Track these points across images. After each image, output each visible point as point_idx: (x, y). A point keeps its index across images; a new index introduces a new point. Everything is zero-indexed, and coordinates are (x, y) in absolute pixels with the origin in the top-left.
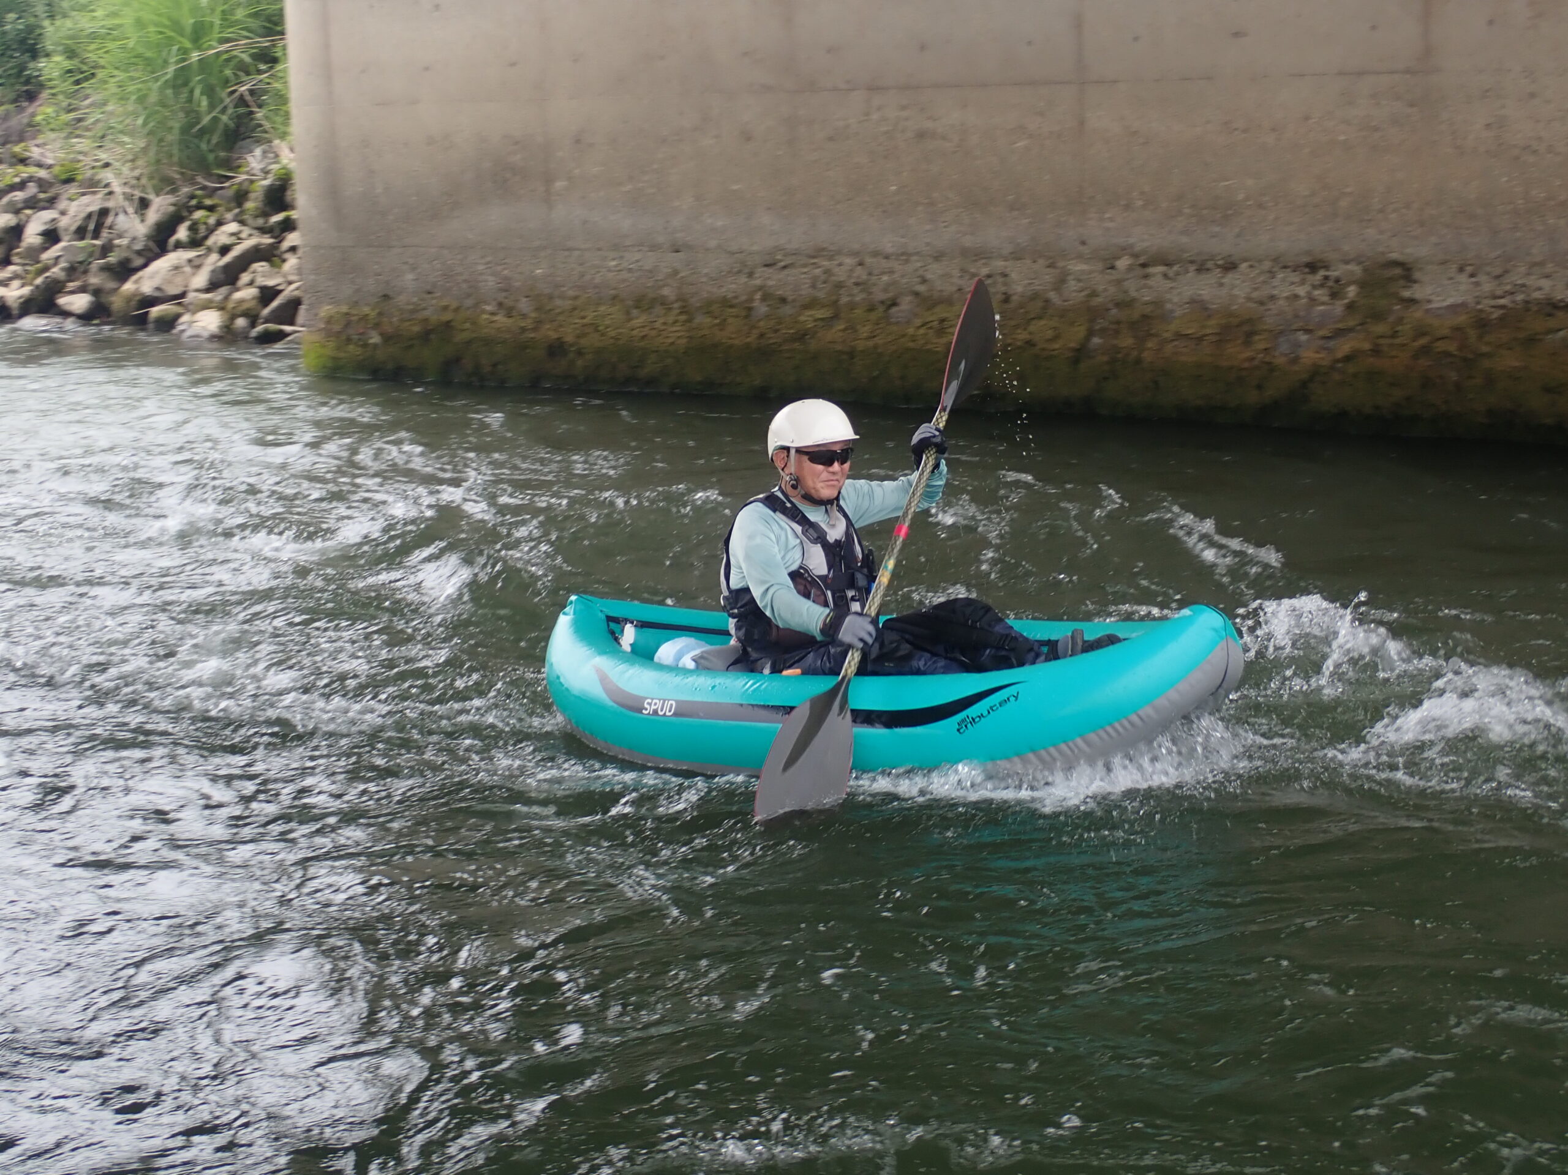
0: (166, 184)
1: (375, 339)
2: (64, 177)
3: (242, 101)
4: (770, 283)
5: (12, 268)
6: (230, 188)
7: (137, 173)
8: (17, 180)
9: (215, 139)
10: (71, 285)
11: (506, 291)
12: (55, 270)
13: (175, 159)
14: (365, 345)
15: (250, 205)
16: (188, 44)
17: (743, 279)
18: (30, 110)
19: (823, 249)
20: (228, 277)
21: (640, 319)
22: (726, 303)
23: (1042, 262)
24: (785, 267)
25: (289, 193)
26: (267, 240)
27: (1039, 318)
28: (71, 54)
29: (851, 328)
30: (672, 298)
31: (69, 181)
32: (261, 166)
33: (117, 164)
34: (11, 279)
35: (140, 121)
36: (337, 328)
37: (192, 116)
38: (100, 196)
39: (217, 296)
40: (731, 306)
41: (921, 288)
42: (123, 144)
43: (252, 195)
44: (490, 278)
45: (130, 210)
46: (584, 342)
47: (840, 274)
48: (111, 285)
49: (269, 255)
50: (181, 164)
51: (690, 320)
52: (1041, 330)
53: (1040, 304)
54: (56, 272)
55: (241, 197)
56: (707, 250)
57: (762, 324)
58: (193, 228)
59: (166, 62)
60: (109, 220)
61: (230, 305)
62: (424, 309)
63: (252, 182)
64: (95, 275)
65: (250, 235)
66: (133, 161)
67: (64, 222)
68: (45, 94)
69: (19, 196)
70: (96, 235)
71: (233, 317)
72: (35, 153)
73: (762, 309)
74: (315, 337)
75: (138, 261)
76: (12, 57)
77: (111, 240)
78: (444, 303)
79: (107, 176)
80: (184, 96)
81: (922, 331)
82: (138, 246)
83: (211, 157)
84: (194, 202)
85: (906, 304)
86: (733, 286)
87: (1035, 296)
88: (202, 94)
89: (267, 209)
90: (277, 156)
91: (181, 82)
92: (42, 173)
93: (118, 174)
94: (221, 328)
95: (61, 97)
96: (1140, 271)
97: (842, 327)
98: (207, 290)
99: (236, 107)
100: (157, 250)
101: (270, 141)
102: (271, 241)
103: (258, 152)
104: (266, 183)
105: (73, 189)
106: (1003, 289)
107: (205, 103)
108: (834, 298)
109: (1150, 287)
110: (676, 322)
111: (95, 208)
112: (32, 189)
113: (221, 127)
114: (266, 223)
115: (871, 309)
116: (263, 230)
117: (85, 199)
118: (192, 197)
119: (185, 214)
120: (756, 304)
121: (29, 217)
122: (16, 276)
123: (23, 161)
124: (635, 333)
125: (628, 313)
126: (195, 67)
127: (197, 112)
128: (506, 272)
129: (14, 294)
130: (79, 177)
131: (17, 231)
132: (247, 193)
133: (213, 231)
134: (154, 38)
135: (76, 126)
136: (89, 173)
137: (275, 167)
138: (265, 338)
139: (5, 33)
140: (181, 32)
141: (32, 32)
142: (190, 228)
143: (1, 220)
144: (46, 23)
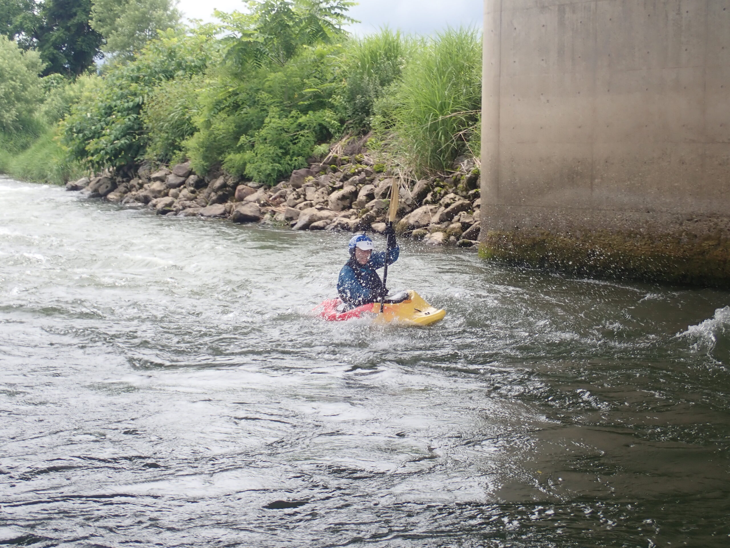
0: (423, 175)
1: (511, 246)
2: (378, 170)
3: (460, 138)
5: (352, 210)
6: (452, 178)
7: (410, 169)
8: (356, 171)
9: (447, 155)
10: (378, 219)
12: (371, 211)
13: (428, 164)
14: (506, 249)
15: (460, 185)
16: (438, 113)
17: (677, 226)
18: (364, 139)
20: (448, 218)
25: (478, 181)
26: (467, 202)
28: (385, 115)
31: (380, 172)
32: (467, 168)
33: (402, 165)
34: (351, 215)
35: (415, 146)
36: (494, 240)
37: (437, 145)
39: (443, 226)
42: (405, 156)
43: (462, 181)
45: (407, 186)
48: (397, 219)
49: (467, 209)
50: (431, 166)
54: (371, 213)
55: (456, 182)
56: (662, 212)
58: (434, 195)
59: (427, 120)
63: (462, 175)
65: (459, 199)
66: (409, 164)
67: (377, 190)
68: (372, 132)
69: (357, 178)
71: (449, 236)
72: (365, 158)
74: (484, 245)
75: (408, 209)
76: (358, 115)
79: (397, 170)
80: (434, 135)
82: (409, 203)
83: (444, 164)
84: (435, 183)
88: (442, 134)
89: (468, 187)
90: (474, 163)
91: (434, 128)
92: (368, 168)
93: (402, 170)
94: (443, 240)
95: (378, 134)
98: (438, 223)
99: (457, 141)
100: (417, 204)
101: (471, 157)
102: (469, 202)
103: (466, 162)
104: (468, 176)
105: (381, 176)
107: (443, 138)
110: (646, 244)
112: (363, 175)
113: (450, 149)
114: (467, 194)
116: (465, 197)
117: (386, 181)
118: (435, 181)
119: (431, 189)
121: (361, 188)
122: (354, 214)
123: (360, 162)
124: (627, 248)
126: (440, 123)
127: (440, 143)
128: (571, 219)
129: (353, 221)
130: (384, 170)
131: (355, 194)
132: (460, 180)
133: (443, 197)
134: (423, 109)
135: (385, 148)
136: (389, 169)
137: (472, 169)
138: (464, 244)
139: (355, 104)
140: (435, 107)
141: (367, 104)
142: (432, 195)
143: (348, 189)
144: (375, 100)
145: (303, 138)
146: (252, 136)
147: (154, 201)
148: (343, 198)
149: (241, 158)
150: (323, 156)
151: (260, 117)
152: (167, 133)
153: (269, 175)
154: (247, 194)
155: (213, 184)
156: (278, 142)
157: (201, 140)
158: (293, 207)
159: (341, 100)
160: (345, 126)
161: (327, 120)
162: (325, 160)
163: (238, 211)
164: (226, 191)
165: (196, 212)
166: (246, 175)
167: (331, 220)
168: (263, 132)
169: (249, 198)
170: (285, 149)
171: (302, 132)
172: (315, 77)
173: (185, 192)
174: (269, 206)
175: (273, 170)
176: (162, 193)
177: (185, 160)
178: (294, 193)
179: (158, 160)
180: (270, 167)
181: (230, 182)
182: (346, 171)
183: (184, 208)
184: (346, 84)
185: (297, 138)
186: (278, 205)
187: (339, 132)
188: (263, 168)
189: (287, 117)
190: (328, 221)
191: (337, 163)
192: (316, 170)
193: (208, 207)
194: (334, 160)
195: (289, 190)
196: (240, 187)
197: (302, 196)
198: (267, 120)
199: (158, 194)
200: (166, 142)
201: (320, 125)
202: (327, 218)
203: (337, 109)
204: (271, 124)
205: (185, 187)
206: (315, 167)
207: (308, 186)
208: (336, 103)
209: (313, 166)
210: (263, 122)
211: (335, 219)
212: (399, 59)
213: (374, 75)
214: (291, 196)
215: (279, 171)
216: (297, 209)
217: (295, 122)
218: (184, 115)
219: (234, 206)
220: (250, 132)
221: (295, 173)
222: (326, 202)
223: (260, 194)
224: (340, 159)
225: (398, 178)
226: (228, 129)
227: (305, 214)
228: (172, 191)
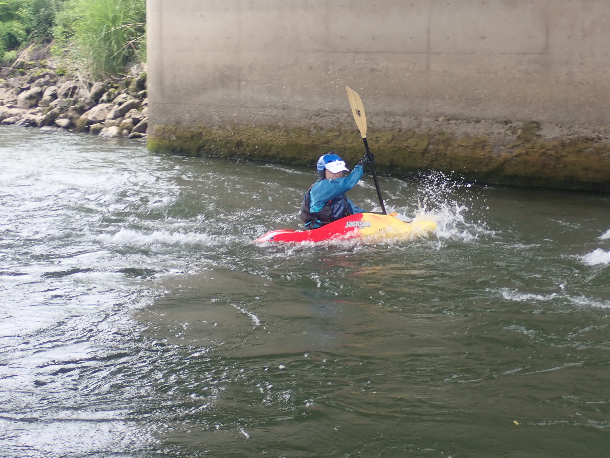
0: (99, 78)
1: (174, 138)
2: (60, 73)
3: (130, 47)
4: (317, 122)
5: (38, 108)
6: (124, 80)
7: (88, 73)
8: (42, 74)
9: (119, 62)
10: (61, 115)
11: (222, 122)
12: (55, 109)
13: (103, 69)
14: (170, 140)
15: (131, 87)
16: (110, 24)
17: (307, 120)
18: (48, 47)
19: (336, 110)
20: (121, 114)
21: (270, 134)
22: (301, 129)
23: (413, 117)
24: (323, 116)
25: (145, 83)
26: (137, 101)
27: (411, 138)
28: (65, 26)
29: (345, 139)
30: (282, 126)
31: (62, 75)
32: (136, 72)
33: (81, 69)
34: (38, 112)
35: (91, 53)
36: (160, 133)
37: (111, 52)
38: (74, 81)
39: (117, 121)
40: (303, 130)
42: (83, 62)
43: (132, 83)
44: (217, 117)
45: (85, 87)
46: (249, 141)
47: (342, 120)
48: (76, 116)
49: (137, 106)
50: (105, 70)
51: (288, 134)
52: (412, 142)
53: (412, 133)
55: (128, 84)
56: (295, 109)
57: (313, 137)
58: (109, 95)
59: (100, 32)
60: (77, 91)
61: (121, 125)
62: (192, 127)
63: (132, 78)
64: (70, 112)
65: (131, 99)
66: (87, 68)
67: (59, 91)
68: (54, 41)
69: (42, 80)
70: (72, 96)
71: (122, 130)
72: (49, 64)
73: (314, 131)
74: (152, 137)
75: (87, 107)
76: (41, 26)
77: (77, 99)
78: (199, 125)
79: (77, 74)
80: (108, 44)
82: (88, 101)
83: (117, 68)
84: (110, 85)
86: (303, 123)
87: (410, 130)
88: (115, 44)
89: (138, 89)
90: (142, 69)
91: (107, 39)
92: (52, 72)
93: (81, 73)
94: (117, 133)
95: (60, 42)
96: (447, 122)
97: (342, 139)
98: (113, 119)
99: (128, 49)
100: (95, 103)
101: (140, 63)
102: (138, 101)
103: (135, 67)
104: (138, 79)
105: (63, 78)
106: (399, 127)
107: (116, 47)
108: (340, 128)
109: (450, 128)
110: (283, 135)
111: (72, 86)
112: (47, 78)
113: (122, 56)
114: (137, 94)
115: (352, 133)
116: (135, 97)
117: (68, 82)
118: (109, 83)
119: (106, 89)
120: (312, 129)
121: (46, 89)
122: (40, 111)
123: (44, 67)
124: (268, 138)
125: (266, 131)
126: (113, 33)
127: (113, 51)
128: (222, 115)
129: (39, 117)
130: (66, 74)
131: (41, 94)
132: (130, 82)
133: (116, 97)
134: (98, 21)
135: (65, 55)
136: (70, 72)
137: (141, 73)
138: (134, 137)
139: (39, 16)
140: (108, 19)
141: (50, 16)
142: (108, 95)
143: (34, 89)
144: (56, 13)
148: (31, 97)
150: (12, 61)
159: (27, 13)
160: (30, 35)
161: (15, 30)
162: (14, 64)
167: (20, 116)
182: (32, 75)
187: (26, 40)
190: (18, 117)
191: (24, 67)
192: (6, 73)
194: (22, 65)
201: (9, 34)
202: (17, 115)
203: (24, 21)
206: (6, 70)
208: (23, 16)
209: (4, 70)
211: (23, 116)
222: (15, 101)
224: (27, 65)
225: (78, 80)
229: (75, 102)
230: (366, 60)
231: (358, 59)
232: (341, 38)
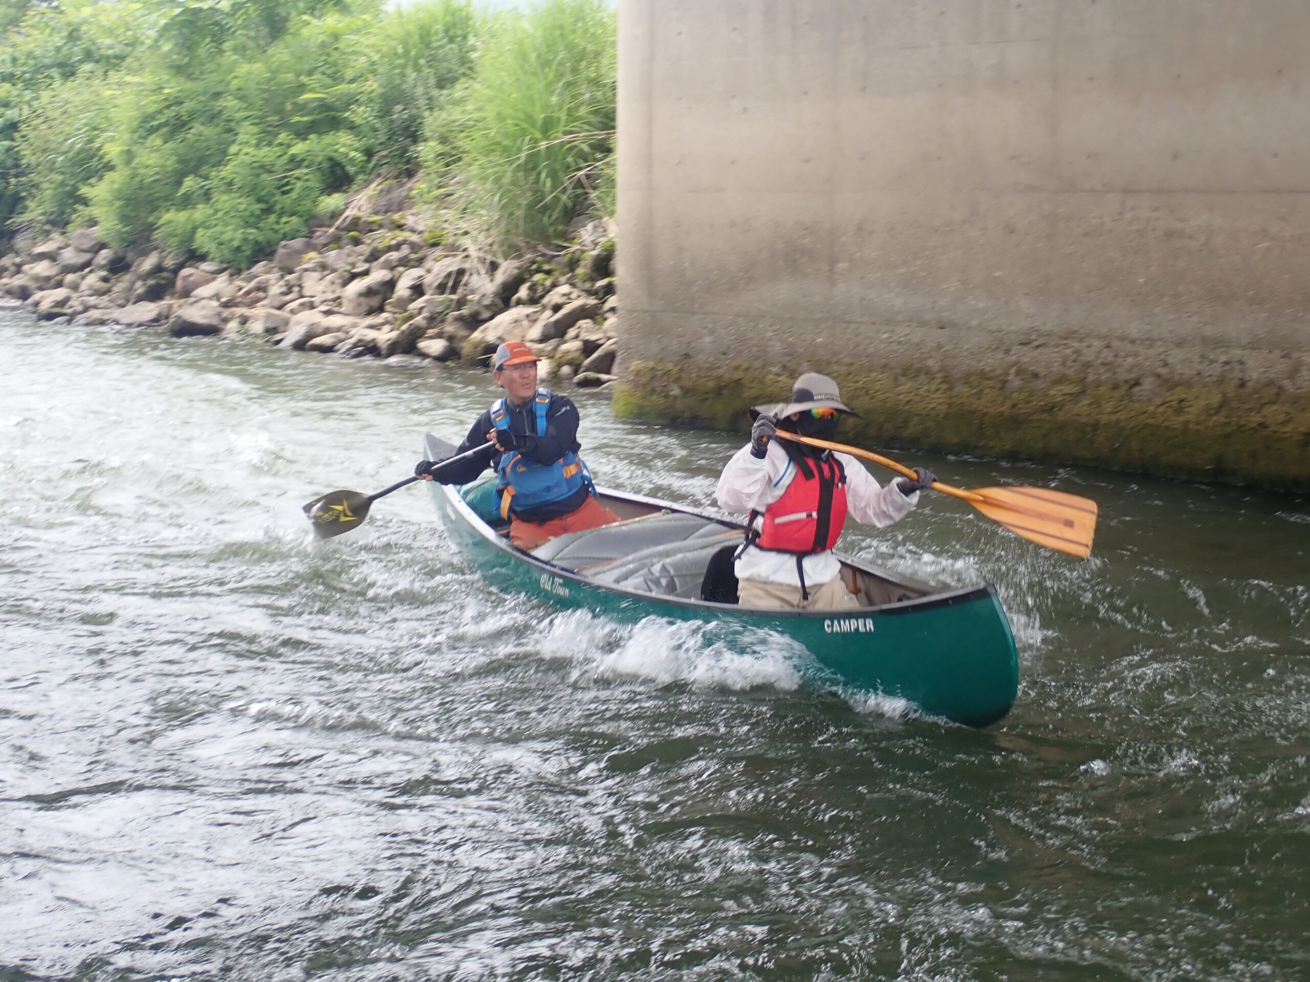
0: (513, 251)
1: (676, 391)
2: (432, 241)
3: (579, 184)
4: (1025, 360)
5: (384, 315)
6: (564, 257)
7: (490, 241)
8: (394, 242)
9: (555, 215)
10: (431, 332)
11: (790, 355)
12: (418, 318)
13: (521, 230)
14: (667, 396)
15: (580, 271)
16: (538, 135)
17: (1000, 355)
18: (409, 185)
19: (1075, 332)
20: (558, 331)
21: (907, 386)
22: (983, 375)
23: (1277, 352)
24: (1038, 346)
25: (612, 262)
26: (592, 301)
27: (1272, 403)
28: (443, 140)
29: (1096, 403)
30: (936, 368)
31: (435, 245)
32: (592, 238)
33: (475, 233)
34: (383, 324)
35: (497, 198)
36: (644, 380)
37: (539, 195)
38: (459, 258)
39: (548, 346)
40: (989, 379)
41: (1163, 371)
42: (482, 216)
43: (583, 263)
44: (778, 344)
45: (483, 271)
47: (1089, 355)
48: (462, 333)
49: (592, 314)
50: (526, 235)
51: (951, 389)
52: (1274, 413)
53: (1274, 390)
54: (419, 320)
55: (573, 264)
56: (970, 328)
57: (1015, 395)
58: (532, 288)
59: (520, 150)
60: (465, 278)
61: (558, 355)
62: (719, 368)
63: (583, 251)
64: (450, 324)
65: (579, 297)
66: (488, 230)
67: (428, 279)
68: (421, 174)
69: (394, 255)
70: (454, 290)
71: (560, 366)
72: (410, 220)
73: (1015, 382)
74: (625, 387)
75: (486, 315)
76: (397, 141)
77: (466, 296)
78: (735, 364)
79: (466, 242)
80: (532, 178)
81: (1161, 409)
82: (487, 302)
83: (551, 230)
84: (534, 267)
85: (1148, 384)
86: (990, 361)
87: (1270, 383)
88: (547, 176)
89: (594, 274)
90: (605, 230)
91: (531, 165)
92: (414, 238)
93: (475, 241)
94: (549, 373)
95: (433, 176)
97: (1088, 402)
98: (541, 341)
99: (574, 188)
100: (501, 305)
101: (601, 218)
102: (595, 302)
103: (590, 226)
104: (595, 253)
105: (438, 252)
106: (1240, 375)
107: (549, 183)
108: (1082, 376)
110: (937, 390)
111: (454, 268)
112: (405, 250)
113: (561, 204)
114: (592, 286)
115: (1116, 387)
116: (590, 293)
117: (447, 261)
118: (533, 263)
119: (527, 276)
120: (1010, 377)
121: (401, 274)
122: (386, 322)
123: (400, 227)
124: (901, 397)
125: (896, 380)
126: (543, 153)
127: (543, 192)
128: (790, 339)
129: (384, 336)
130: (444, 242)
131: (391, 285)
132: (578, 261)
133: (548, 292)
134: (512, 129)
135: (444, 200)
136: (451, 240)
137: (603, 240)
138: (585, 383)
139: (392, 121)
140: (533, 125)
141: (414, 121)
142: (529, 288)
143: (378, 275)
144: (427, 114)
145: (299, 184)
146: (206, 178)
147: (37, 296)
148: (369, 292)
149: (189, 219)
150: (334, 215)
151: (221, 144)
152: (62, 173)
153: (238, 249)
154: (197, 285)
155: (139, 265)
156: (253, 190)
157: (116, 186)
158: (280, 308)
159: (366, 115)
160: (374, 162)
161: (342, 150)
162: (339, 222)
163: (178, 317)
164: (163, 278)
165: (106, 317)
166: (197, 249)
167: (347, 333)
168: (227, 171)
169: (201, 291)
170: (266, 202)
171: (297, 173)
172: (323, 73)
173: (92, 280)
174: (236, 305)
175: (245, 240)
176: (53, 282)
177: (93, 223)
178: (282, 283)
179: (48, 222)
180: (239, 235)
181: (169, 263)
182: (375, 244)
183: (86, 309)
184: (375, 86)
185: (287, 184)
186: (252, 304)
187: (364, 172)
188: (226, 237)
189: (270, 144)
190: (341, 335)
191: (360, 228)
192: (322, 240)
193: (130, 307)
194: (355, 224)
195: (273, 277)
196: (185, 272)
197: (296, 289)
198: (233, 149)
199: (45, 283)
200: (60, 190)
201: (330, 159)
202: (339, 329)
203: (360, 132)
204: (242, 157)
205: (91, 272)
206: (322, 235)
207: (306, 270)
208: (358, 120)
209: (318, 234)
210: (225, 153)
211: (353, 332)
212: (471, 41)
213: (426, 70)
214: (276, 289)
215: (257, 243)
216: (284, 313)
217: (285, 154)
218: (91, 141)
219: (175, 306)
220: (204, 170)
221: (284, 246)
222: (337, 300)
223: (221, 284)
224: (365, 222)
225: (467, 256)
226: (163, 166)
227: (298, 323)
228: (70, 278)
229: (461, 303)
230: (1156, 209)
231: (1133, 209)
232: (1089, 157)
